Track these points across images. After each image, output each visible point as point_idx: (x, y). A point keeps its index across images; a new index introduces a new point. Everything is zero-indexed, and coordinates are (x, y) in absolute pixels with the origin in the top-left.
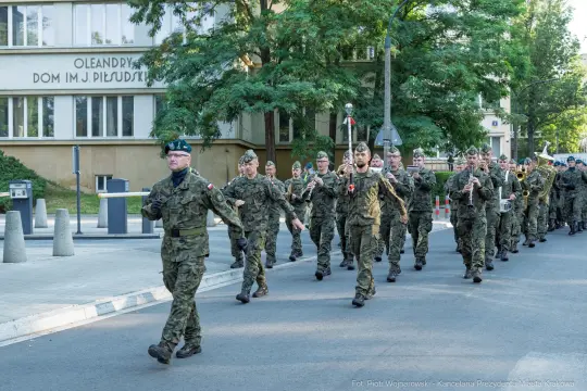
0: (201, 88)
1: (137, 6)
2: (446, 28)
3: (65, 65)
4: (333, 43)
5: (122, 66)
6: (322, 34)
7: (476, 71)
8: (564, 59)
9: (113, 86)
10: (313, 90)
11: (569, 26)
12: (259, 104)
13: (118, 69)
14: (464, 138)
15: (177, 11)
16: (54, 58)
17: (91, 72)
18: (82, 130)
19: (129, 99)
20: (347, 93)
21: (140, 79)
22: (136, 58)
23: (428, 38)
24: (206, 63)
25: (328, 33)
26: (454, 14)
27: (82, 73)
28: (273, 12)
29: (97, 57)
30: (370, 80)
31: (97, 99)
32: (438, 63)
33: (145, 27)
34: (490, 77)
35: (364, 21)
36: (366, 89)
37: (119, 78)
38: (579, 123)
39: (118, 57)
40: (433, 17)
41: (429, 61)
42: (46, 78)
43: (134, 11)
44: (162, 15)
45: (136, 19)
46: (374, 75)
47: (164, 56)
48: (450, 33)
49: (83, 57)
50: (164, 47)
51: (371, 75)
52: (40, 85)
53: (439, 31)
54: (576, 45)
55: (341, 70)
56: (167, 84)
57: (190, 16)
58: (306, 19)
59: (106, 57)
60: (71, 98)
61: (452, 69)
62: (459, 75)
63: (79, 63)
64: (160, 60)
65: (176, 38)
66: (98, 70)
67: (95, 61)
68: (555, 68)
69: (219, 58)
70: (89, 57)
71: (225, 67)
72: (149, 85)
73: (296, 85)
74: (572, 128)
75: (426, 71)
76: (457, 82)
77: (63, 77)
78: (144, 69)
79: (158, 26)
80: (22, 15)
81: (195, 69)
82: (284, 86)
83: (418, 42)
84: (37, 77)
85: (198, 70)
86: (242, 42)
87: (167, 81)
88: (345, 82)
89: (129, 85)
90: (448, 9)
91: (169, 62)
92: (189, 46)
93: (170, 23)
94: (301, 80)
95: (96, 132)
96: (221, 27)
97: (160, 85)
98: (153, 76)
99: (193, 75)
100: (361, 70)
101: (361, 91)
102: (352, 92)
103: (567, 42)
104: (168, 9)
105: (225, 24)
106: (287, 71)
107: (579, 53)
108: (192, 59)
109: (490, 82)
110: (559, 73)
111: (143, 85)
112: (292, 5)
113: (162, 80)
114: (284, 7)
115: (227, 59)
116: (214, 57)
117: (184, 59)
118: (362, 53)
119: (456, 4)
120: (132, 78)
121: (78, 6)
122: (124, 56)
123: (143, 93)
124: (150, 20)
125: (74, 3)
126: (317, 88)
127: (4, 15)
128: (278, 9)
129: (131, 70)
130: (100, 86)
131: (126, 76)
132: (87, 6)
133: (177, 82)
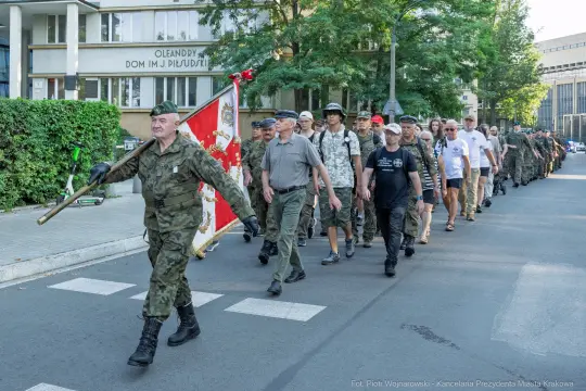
1: (203, 13)
2: (432, 26)
3: (149, 55)
4: (349, 39)
5: (189, 55)
6: (339, 34)
7: (456, 59)
8: (521, 48)
9: (183, 69)
10: (333, 73)
11: (526, 22)
12: (293, 83)
13: (186, 58)
14: (445, 109)
15: (232, 16)
16: (144, 50)
17: (167, 60)
19: (193, 79)
20: (358, 75)
21: (201, 65)
22: (201, 50)
23: (417, 34)
24: (253, 54)
25: (345, 31)
27: (160, 61)
28: (302, 16)
29: (171, 49)
30: (374, 65)
31: (171, 79)
32: (428, 53)
33: (208, 28)
34: (465, 63)
35: (371, 21)
36: (370, 72)
37: (187, 64)
38: (532, 97)
39: (186, 49)
40: (423, 17)
41: (421, 51)
42: (135, 64)
43: (203, 16)
44: (221, 18)
45: (203, 22)
46: (377, 62)
47: (221, 48)
48: (435, 29)
49: (161, 49)
50: (221, 43)
51: (375, 62)
52: (131, 69)
53: (427, 27)
54: (531, 37)
55: (353, 58)
56: (223, 69)
57: (240, 19)
58: (329, 21)
59: (178, 49)
60: (152, 78)
61: (439, 57)
62: (444, 62)
63: (158, 54)
64: (218, 51)
65: (229, 35)
66: (173, 58)
67: (170, 52)
68: (514, 55)
69: (262, 49)
70: (165, 49)
71: (267, 56)
72: (210, 69)
73: (322, 70)
74: (527, 102)
75: (419, 58)
76: (442, 67)
77: (147, 64)
78: (207, 58)
79: (218, 27)
80: (118, 20)
81: (245, 58)
82: (312, 70)
83: (411, 36)
84: (128, 64)
85: (247, 59)
86: (279, 39)
87: (223, 67)
88: (355, 67)
89: (194, 69)
90: (435, 12)
91: (225, 53)
92: (239, 41)
93: (227, 24)
94: (324, 66)
96: (262, 27)
97: (218, 69)
98: (213, 63)
99: (243, 63)
100: (368, 57)
101: (368, 73)
102: (362, 75)
103: (523, 34)
104: (226, 14)
105: (266, 25)
106: (313, 59)
107: (534, 42)
109: (466, 67)
110: (517, 58)
111: (205, 69)
112: (318, 11)
113: (220, 66)
114: (312, 11)
115: (269, 50)
116: (259, 49)
117: (236, 50)
118: (365, 45)
119: (440, 8)
120: (195, 64)
121: (157, 13)
122: (191, 48)
123: (204, 75)
124: (212, 23)
125: (156, 10)
126: (336, 71)
127: (105, 20)
128: (306, 13)
129: (196, 58)
130: (172, 70)
131: (192, 63)
132: (165, 13)
133: (231, 68)
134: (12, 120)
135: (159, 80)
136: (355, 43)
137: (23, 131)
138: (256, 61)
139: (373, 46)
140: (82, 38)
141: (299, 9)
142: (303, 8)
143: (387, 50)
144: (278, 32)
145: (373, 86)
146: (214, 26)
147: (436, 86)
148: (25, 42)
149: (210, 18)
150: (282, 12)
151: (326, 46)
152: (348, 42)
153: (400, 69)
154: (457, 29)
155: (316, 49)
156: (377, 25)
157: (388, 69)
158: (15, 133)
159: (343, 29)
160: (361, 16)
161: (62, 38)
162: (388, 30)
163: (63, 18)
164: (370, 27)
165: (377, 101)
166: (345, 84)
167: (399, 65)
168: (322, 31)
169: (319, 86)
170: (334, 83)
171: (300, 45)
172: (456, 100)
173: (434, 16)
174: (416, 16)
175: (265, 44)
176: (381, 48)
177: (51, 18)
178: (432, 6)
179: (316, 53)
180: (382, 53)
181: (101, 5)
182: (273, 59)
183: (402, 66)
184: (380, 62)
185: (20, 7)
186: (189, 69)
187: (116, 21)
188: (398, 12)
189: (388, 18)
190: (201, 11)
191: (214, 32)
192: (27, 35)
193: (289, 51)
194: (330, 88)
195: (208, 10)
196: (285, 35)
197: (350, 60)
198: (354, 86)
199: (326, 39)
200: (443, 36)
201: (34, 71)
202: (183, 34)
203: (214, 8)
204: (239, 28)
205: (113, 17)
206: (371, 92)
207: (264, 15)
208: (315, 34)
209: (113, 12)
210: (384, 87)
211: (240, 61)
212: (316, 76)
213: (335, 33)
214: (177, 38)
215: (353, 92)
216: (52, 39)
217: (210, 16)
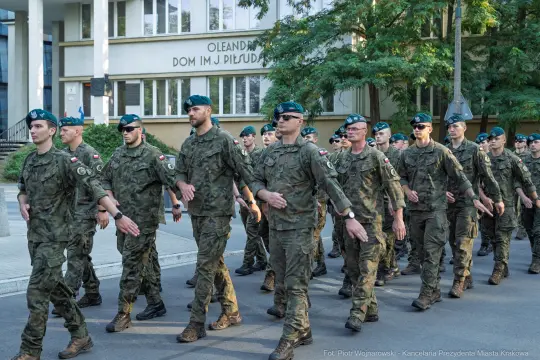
5: (249, 48)
9: (241, 66)
13: (246, 51)
16: (191, 44)
17: (222, 54)
27: (214, 56)
29: (227, 41)
31: (228, 80)
37: (246, 60)
39: (246, 40)
42: (183, 62)
49: (215, 41)
52: (179, 68)
59: (235, 41)
60: (204, 79)
63: (212, 47)
66: (229, 53)
67: (226, 45)
70: (220, 41)
77: (198, 61)
84: (176, 61)
89: (256, 65)
95: (227, 109)
120: (257, 59)
122: (252, 40)
130: (229, 67)
131: (253, 59)
135: (213, 80)
148: (57, 38)
177: (86, 8)
186: (250, 65)
192: (59, 30)
201: (66, 74)
216: (86, 33)
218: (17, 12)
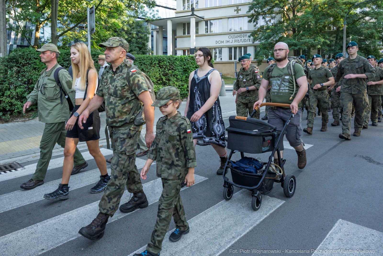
0: (271, 43)
1: (250, 17)
2: (365, 16)
3: (226, 38)
4: (321, 25)
5: (244, 37)
6: (316, 23)
9: (241, 43)
10: (313, 42)
12: (293, 47)
13: (242, 38)
15: (264, 18)
16: (222, 36)
17: (234, 39)
18: (230, 58)
19: (245, 48)
20: (326, 42)
21: (249, 41)
22: (249, 34)
23: (358, 21)
24: (273, 35)
25: (319, 21)
26: (370, 11)
27: (231, 40)
28: (297, 16)
29: (235, 35)
30: (334, 37)
31: (235, 48)
32: (363, 30)
33: (252, 24)
35: (333, 16)
36: (332, 41)
37: (243, 41)
39: (242, 34)
40: (360, 13)
41: (360, 29)
42: (219, 42)
43: (250, 19)
44: (258, 19)
45: (250, 21)
46: (336, 35)
47: (258, 33)
48: (367, 18)
49: (231, 35)
50: (258, 30)
51: (334, 35)
52: (218, 45)
53: (363, 18)
55: (323, 34)
56: (259, 42)
57: (267, 19)
58: (311, 17)
59: (238, 35)
60: (227, 48)
61: (369, 31)
62: (372, 33)
63: (230, 37)
64: (257, 35)
65: (262, 27)
66: (236, 39)
67: (235, 36)
69: (278, 32)
70: (233, 35)
71: (280, 35)
72: (253, 43)
73: (307, 40)
75: (358, 32)
76: (371, 36)
77: (225, 42)
78: (252, 38)
79: (257, 23)
80: (212, 24)
81: (270, 37)
82: (302, 40)
83: (354, 22)
84: (217, 42)
85: (271, 37)
86: (286, 27)
87: (259, 41)
88: (324, 38)
89: (246, 43)
90: (367, 9)
91: (260, 35)
92: (267, 29)
93: (261, 22)
94: (308, 38)
95: (235, 59)
96: (278, 22)
97: (257, 42)
98: (255, 40)
99: (269, 39)
100: (331, 34)
101: (331, 41)
102: (329, 42)
104: (261, 17)
105: (279, 21)
106: (303, 35)
108: (269, 34)
111: (251, 43)
112: (305, 13)
113: (258, 41)
114: (302, 14)
115: (281, 33)
116: (276, 32)
117: (265, 33)
118: (329, 28)
119: (369, 7)
120: (247, 41)
121: (229, 19)
122: (245, 34)
123: (250, 46)
124: (254, 21)
125: (228, 18)
126: (314, 41)
127: (207, 24)
128: (299, 14)
129: (247, 38)
130: (236, 44)
131: (245, 41)
132: (233, 19)
133: (263, 41)
134: (168, 64)
135: (230, 49)
136: (324, 27)
137: (173, 69)
138: (275, 38)
139: (333, 28)
140: (197, 32)
141: (296, 12)
142: (298, 12)
143: (341, 29)
144: (285, 24)
145: (333, 48)
146: (255, 23)
147: (368, 46)
148: (174, 35)
149: (253, 19)
150: (287, 14)
151: (309, 29)
152: (321, 26)
153: (348, 38)
154: (380, 17)
155: (304, 31)
156: (336, 18)
157: (342, 38)
158: (170, 70)
159: (319, 20)
160: (328, 14)
161: (189, 33)
162: (342, 19)
163: (189, 24)
164: (332, 19)
165: (336, 54)
166: (319, 46)
167: (348, 36)
168: (307, 22)
169: (306, 48)
170: (314, 46)
171: (296, 29)
172: (378, 52)
173: (367, 11)
174: (356, 12)
175: (279, 29)
176: (338, 28)
177: (184, 25)
178: (365, 7)
179: (304, 33)
180: (339, 31)
181: (205, 18)
182: (283, 37)
183: (349, 37)
184: (337, 35)
185: (171, 20)
186: (244, 43)
187: (211, 24)
188: (347, 10)
189: (342, 14)
190: (249, 17)
191: (255, 26)
192: (174, 32)
193: (291, 32)
194: (311, 49)
195: (253, 15)
196: (289, 25)
197: (322, 35)
198: (323, 48)
199: (309, 26)
200: (371, 21)
201: (177, 47)
202: (241, 29)
203: (255, 15)
204: (267, 23)
205: (210, 22)
206: (332, 50)
207: (278, 17)
208: (304, 24)
209: (210, 20)
210: (339, 47)
211: (267, 38)
212: (305, 43)
213: (313, 22)
214: (238, 30)
215: (323, 50)
216: (184, 33)
217: (253, 18)
218: (159, 27)
